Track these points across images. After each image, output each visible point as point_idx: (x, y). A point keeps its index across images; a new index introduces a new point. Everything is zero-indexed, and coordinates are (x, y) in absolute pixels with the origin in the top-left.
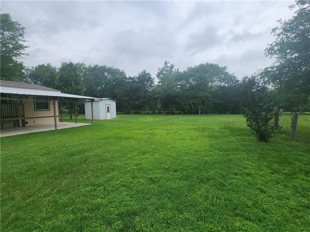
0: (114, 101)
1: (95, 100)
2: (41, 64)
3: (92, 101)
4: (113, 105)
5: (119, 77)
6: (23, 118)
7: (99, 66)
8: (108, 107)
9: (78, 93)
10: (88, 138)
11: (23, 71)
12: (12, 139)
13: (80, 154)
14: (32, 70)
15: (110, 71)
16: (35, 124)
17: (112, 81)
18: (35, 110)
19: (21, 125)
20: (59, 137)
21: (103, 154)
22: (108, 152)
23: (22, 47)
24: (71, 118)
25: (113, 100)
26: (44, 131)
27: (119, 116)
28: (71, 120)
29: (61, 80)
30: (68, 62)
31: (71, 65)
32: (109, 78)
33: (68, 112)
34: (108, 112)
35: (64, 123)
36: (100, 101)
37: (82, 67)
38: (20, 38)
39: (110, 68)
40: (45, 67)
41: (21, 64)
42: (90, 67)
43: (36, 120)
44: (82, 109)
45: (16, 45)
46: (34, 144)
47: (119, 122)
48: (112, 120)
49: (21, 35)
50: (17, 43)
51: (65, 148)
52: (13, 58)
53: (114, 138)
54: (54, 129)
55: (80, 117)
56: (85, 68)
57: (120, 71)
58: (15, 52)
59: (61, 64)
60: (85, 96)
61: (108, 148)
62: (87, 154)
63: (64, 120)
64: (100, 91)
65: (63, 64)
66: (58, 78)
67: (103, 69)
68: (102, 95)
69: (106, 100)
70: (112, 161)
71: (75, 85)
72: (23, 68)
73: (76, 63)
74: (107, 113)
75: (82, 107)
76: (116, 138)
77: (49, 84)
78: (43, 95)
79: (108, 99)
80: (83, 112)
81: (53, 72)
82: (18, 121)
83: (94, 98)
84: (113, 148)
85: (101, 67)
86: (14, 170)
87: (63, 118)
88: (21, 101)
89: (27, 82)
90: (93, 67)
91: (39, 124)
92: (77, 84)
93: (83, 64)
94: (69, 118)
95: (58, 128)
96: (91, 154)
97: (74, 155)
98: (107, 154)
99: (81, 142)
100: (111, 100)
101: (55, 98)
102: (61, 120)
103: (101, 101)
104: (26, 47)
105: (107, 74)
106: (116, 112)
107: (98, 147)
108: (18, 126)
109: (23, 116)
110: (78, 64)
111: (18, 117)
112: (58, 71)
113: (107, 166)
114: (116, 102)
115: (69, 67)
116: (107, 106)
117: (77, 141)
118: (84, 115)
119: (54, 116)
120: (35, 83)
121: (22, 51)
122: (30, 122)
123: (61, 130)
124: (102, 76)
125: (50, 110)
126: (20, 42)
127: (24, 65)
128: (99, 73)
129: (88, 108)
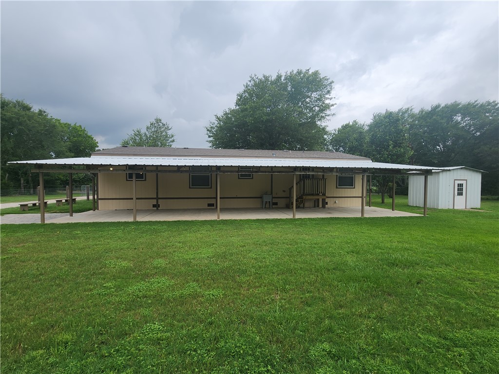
0: (477, 171)
1: (433, 171)
2: (345, 123)
3: (427, 173)
4: (474, 181)
5: (493, 120)
6: (324, 197)
7: (443, 105)
8: (460, 185)
9: (399, 160)
10: (418, 241)
11: (325, 136)
12: (314, 222)
13: (406, 266)
14: (334, 134)
15: (468, 110)
16: (335, 205)
17: (473, 130)
18: (337, 188)
19: (321, 206)
20: (368, 230)
21: (457, 281)
22: (469, 280)
23: (328, 107)
24: (383, 202)
25: (474, 171)
26: (347, 218)
27: (489, 204)
28: (382, 204)
29: (372, 142)
30: (384, 112)
31: (390, 116)
32: (466, 125)
33: (376, 190)
34: (460, 194)
35: (372, 208)
36: (441, 174)
37: (406, 115)
38: (327, 96)
39: (469, 104)
40: (351, 127)
41: (324, 129)
42: (422, 111)
43: (337, 200)
44: (401, 186)
45: (322, 106)
46: (337, 233)
47: (491, 217)
48: (469, 212)
49: (329, 92)
50: (323, 103)
51: (380, 251)
52: (319, 123)
53: (482, 253)
54: (359, 215)
55: (398, 200)
56: (412, 116)
57: (497, 104)
58: (321, 114)
59: (372, 117)
60: (409, 164)
61: (468, 271)
62: (419, 270)
63: (373, 203)
64: (440, 153)
65: (375, 117)
66: (368, 139)
67: (453, 109)
68: (446, 160)
69: (455, 172)
70: (484, 304)
71: (394, 147)
72: (326, 133)
73: (397, 110)
74: (457, 198)
75: (401, 183)
76: (489, 255)
77: (355, 150)
78: (350, 167)
79: (462, 168)
80: (403, 191)
81: (361, 132)
82: (318, 199)
83: (431, 168)
84: (482, 273)
85: (446, 107)
86: (322, 264)
87: (373, 200)
88: (323, 175)
89: (328, 150)
90: (430, 109)
91: (340, 206)
92: (397, 144)
93: (408, 109)
94: (380, 200)
95: (366, 215)
96: (430, 273)
97: (397, 266)
98: (467, 283)
99: (407, 246)
100: (470, 170)
101: (364, 170)
102: (369, 204)
103: (444, 173)
104: (333, 105)
105: (460, 118)
106: (481, 195)
107: (442, 264)
108: (318, 206)
109: (324, 194)
110: (399, 110)
111: (318, 195)
112: (367, 128)
113: (470, 309)
114: (482, 173)
115: (387, 120)
116: (457, 182)
117: (398, 241)
118: (406, 197)
119: (362, 197)
120: (337, 150)
121: (328, 112)
122: (330, 203)
123: (369, 218)
124: (448, 124)
125: (354, 188)
126: (327, 102)
127: (328, 129)
128: (442, 119)
129: (415, 185)
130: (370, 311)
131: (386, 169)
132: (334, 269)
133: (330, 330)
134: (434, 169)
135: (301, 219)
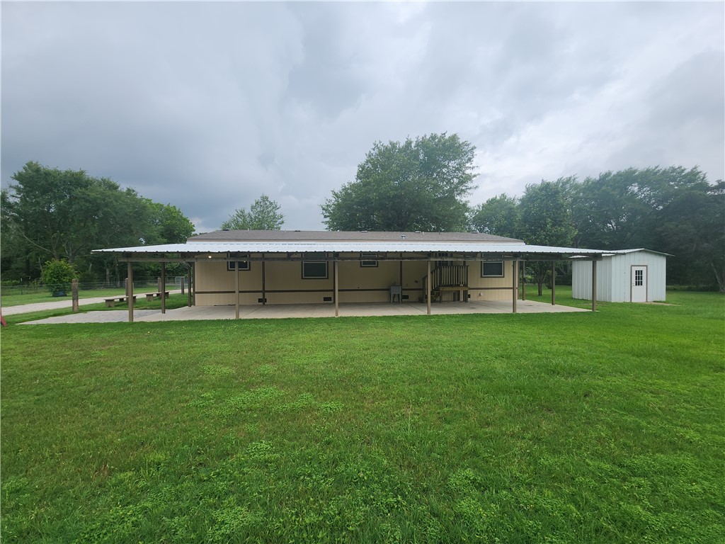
0: (660, 255)
1: (603, 255)
2: (491, 198)
3: (596, 257)
4: (656, 267)
5: (679, 190)
6: (466, 289)
7: (614, 173)
8: (639, 273)
9: (559, 242)
10: (585, 342)
11: (467, 214)
12: (454, 319)
13: (569, 375)
14: (477, 211)
15: (647, 178)
16: (480, 299)
17: (654, 203)
18: (482, 277)
19: (462, 299)
20: (521, 329)
21: (636, 394)
22: (652, 392)
23: (469, 178)
24: (540, 294)
25: (656, 254)
26: (495, 314)
27: (675, 296)
28: (539, 297)
29: (525, 220)
30: (539, 183)
31: (547, 188)
32: (645, 197)
33: (531, 280)
34: (639, 283)
35: (526, 301)
36: (613, 259)
37: (568, 186)
38: (468, 165)
39: (648, 170)
40: (498, 201)
41: (464, 205)
42: (588, 180)
43: (482, 292)
44: (562, 274)
45: (462, 177)
46: (482, 333)
47: (680, 312)
48: (651, 306)
49: (470, 160)
50: (463, 174)
51: (537, 355)
52: (458, 198)
53: (668, 358)
54: (511, 311)
55: (560, 292)
56: (576, 187)
57: (683, 171)
58: (461, 187)
59: (524, 190)
60: (573, 246)
61: (650, 381)
62: (587, 380)
63: (527, 295)
64: (612, 232)
65: (528, 189)
66: (519, 216)
67: (628, 177)
68: (620, 241)
69: (632, 256)
70: (670, 422)
71: (553, 225)
72: (467, 210)
73: (556, 180)
74: (635, 288)
75: (562, 271)
76: (677, 360)
77: (505, 230)
79: (640, 251)
80: (566, 281)
81: (511, 209)
82: (459, 292)
83: (601, 251)
84: (668, 384)
85: (619, 174)
86: (463, 371)
87: (527, 292)
88: (464, 262)
89: (470, 231)
90: (598, 178)
91: (490, 300)
92: (556, 223)
93: (570, 178)
94: (536, 292)
95: (518, 311)
96: (600, 383)
97: (558, 374)
98: (649, 397)
99: (571, 349)
100: (651, 253)
101: (515, 255)
102: (523, 297)
103: (618, 257)
104: (475, 176)
105: (637, 188)
106: (667, 283)
107: (616, 372)
108: (459, 300)
109: (466, 285)
110: (559, 181)
111: (458, 285)
112: (518, 203)
113: (652, 429)
114: (667, 257)
115: (544, 192)
116: (634, 269)
117: (559, 343)
118: (569, 287)
119: (513, 288)
120: (481, 231)
121: (469, 184)
122: (474, 295)
123: (523, 315)
124: (621, 196)
125: (504, 277)
126: (468, 172)
127: (469, 205)
128: (614, 190)
129: (581, 273)
130: (525, 430)
131: (543, 254)
132: (479, 378)
133: (474, 453)
134: (605, 252)
135: (437, 315)
